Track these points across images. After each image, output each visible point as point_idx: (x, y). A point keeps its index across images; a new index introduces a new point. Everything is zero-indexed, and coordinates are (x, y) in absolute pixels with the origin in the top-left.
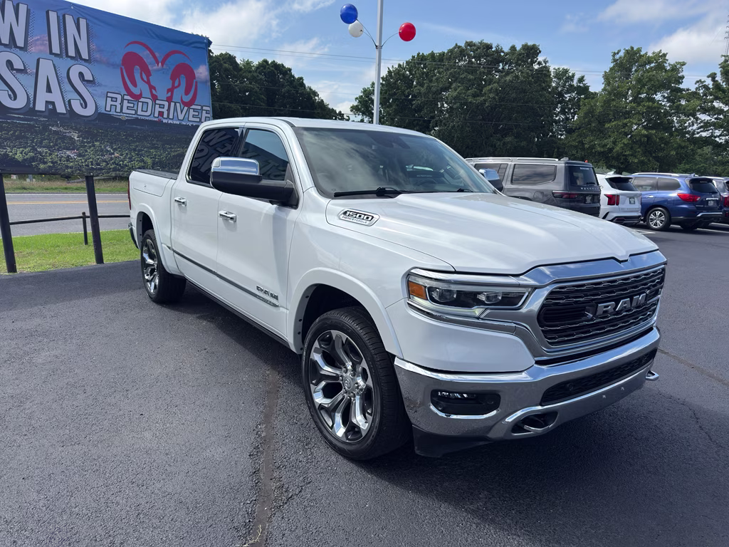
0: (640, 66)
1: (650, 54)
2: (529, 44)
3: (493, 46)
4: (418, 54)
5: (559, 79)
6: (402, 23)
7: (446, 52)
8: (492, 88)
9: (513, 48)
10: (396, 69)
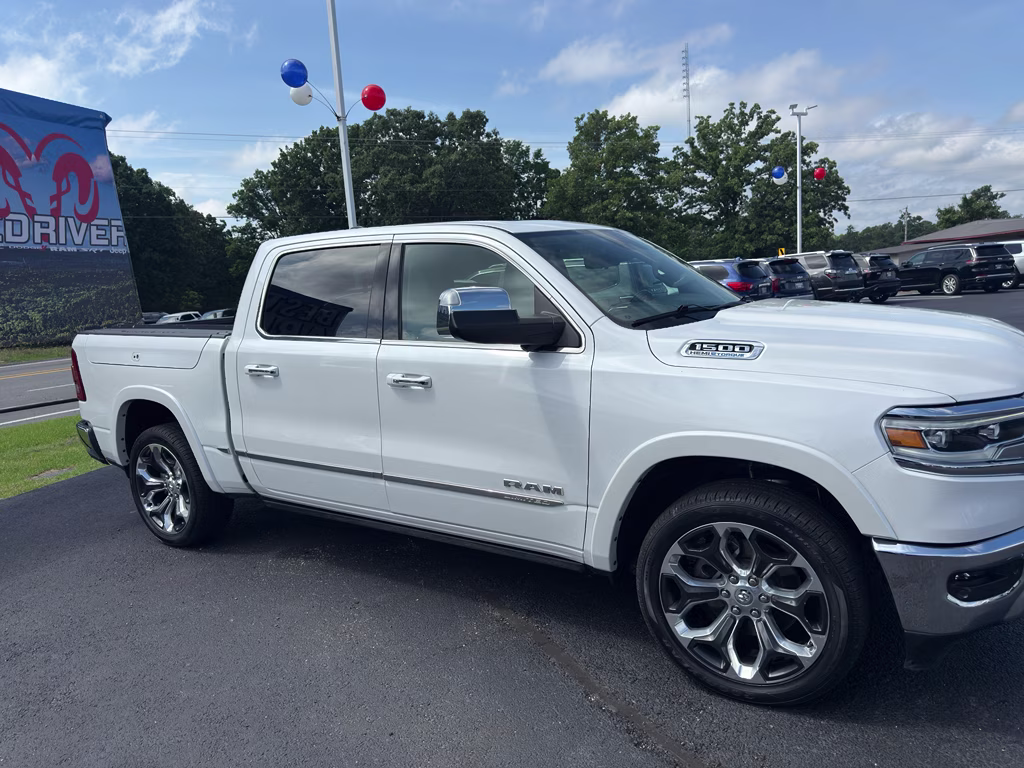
0: (610, 133)
1: (618, 118)
2: (472, 110)
3: (426, 115)
4: (322, 128)
5: (513, 155)
6: (364, 85)
7: (361, 124)
8: (434, 171)
9: (451, 116)
10: (293, 150)
